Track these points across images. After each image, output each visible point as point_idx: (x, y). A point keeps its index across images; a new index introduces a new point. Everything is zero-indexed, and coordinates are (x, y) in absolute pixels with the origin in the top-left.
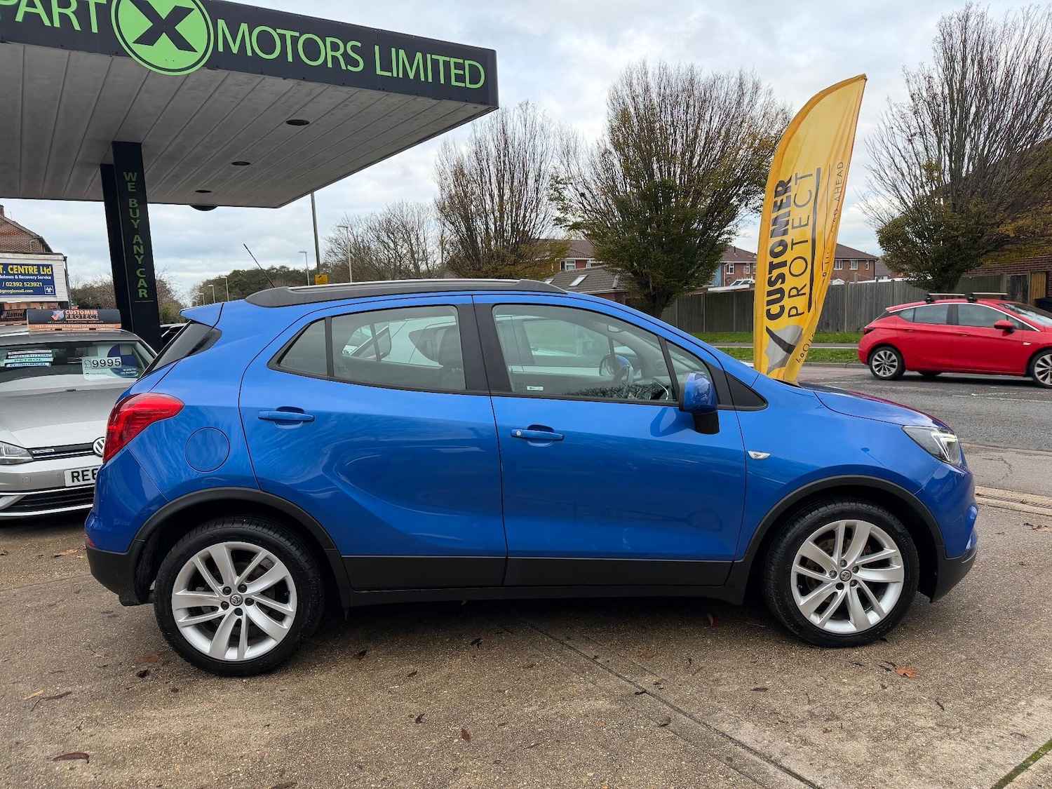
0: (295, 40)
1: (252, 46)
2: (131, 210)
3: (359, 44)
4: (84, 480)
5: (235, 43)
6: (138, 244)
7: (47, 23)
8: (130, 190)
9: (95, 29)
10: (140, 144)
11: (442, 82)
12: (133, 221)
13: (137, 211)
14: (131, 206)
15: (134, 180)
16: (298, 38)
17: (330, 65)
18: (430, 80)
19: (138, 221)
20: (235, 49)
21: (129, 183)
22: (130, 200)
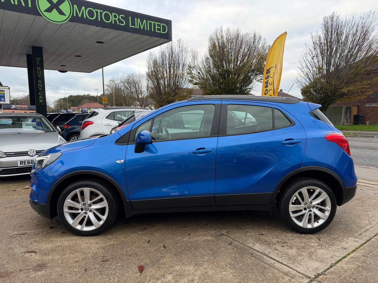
1: (86, 14)
2: (38, 71)
3: (124, 16)
4: (24, 164)
5: (80, 14)
6: (40, 83)
7: (13, 3)
8: (38, 64)
9: (30, 6)
10: (42, 47)
11: (153, 30)
12: (38, 75)
13: (40, 71)
14: (38, 69)
15: (39, 60)
16: (102, 13)
17: (113, 23)
18: (148, 30)
19: (40, 75)
20: (80, 16)
21: (37, 62)
22: (38, 67)
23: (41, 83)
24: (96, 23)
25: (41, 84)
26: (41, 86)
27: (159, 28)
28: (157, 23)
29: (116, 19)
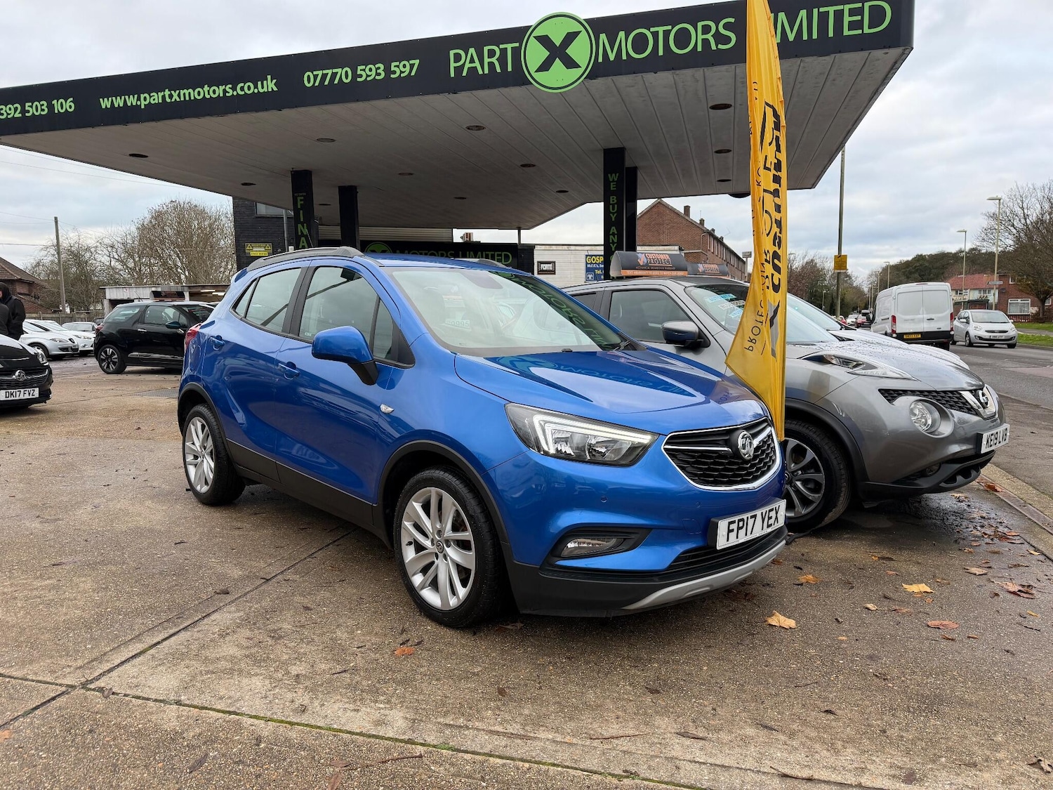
0: (667, 34)
1: (628, 49)
2: (611, 206)
3: (732, 20)
5: (612, 52)
6: (613, 234)
7: (480, 72)
8: (612, 189)
9: (510, 69)
11: (831, 34)
12: (611, 215)
13: (616, 206)
14: (611, 202)
15: (616, 179)
16: (670, 31)
17: (699, 49)
18: (815, 36)
19: (615, 215)
20: (612, 57)
21: (612, 184)
22: (611, 197)
23: (616, 233)
24: (655, 64)
25: (616, 236)
26: (616, 241)
27: (859, 18)
28: (847, 8)
29: (709, 36)
